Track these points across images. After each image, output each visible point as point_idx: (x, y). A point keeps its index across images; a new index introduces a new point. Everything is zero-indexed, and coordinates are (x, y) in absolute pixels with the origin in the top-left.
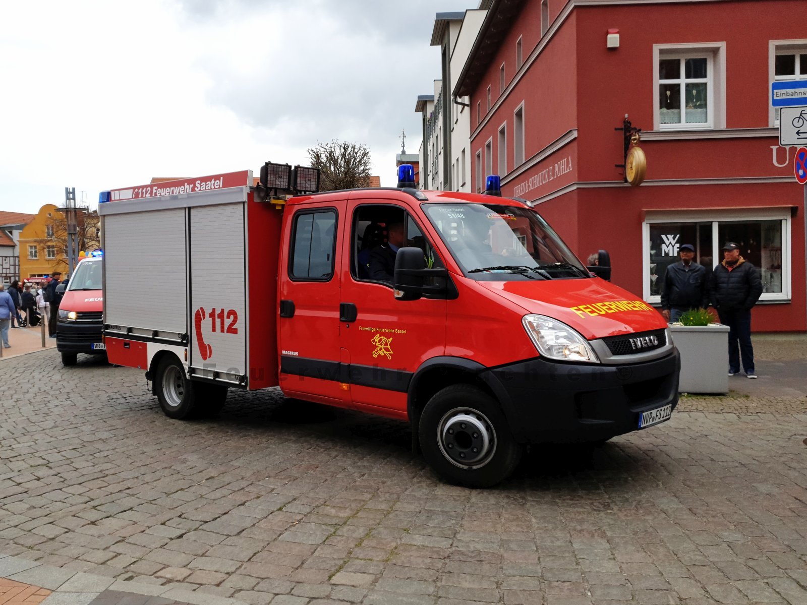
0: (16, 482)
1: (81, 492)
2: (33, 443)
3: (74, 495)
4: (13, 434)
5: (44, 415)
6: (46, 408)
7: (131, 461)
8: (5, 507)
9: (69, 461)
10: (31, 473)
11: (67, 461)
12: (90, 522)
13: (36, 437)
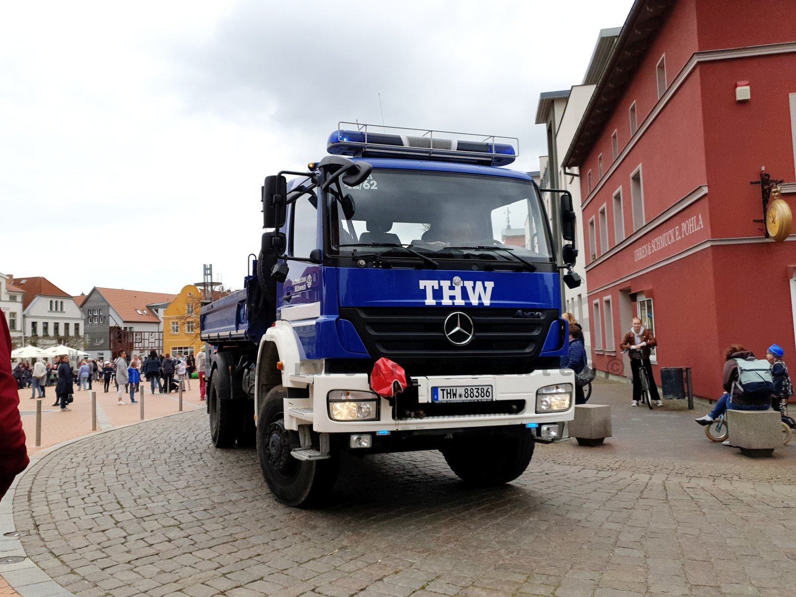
0: (148, 543)
1: (211, 557)
2: (166, 503)
3: (204, 560)
4: (149, 493)
5: (178, 475)
6: (180, 468)
7: (260, 525)
8: (136, 570)
9: (200, 522)
10: (163, 534)
11: (198, 522)
12: (219, 592)
13: (169, 497)
